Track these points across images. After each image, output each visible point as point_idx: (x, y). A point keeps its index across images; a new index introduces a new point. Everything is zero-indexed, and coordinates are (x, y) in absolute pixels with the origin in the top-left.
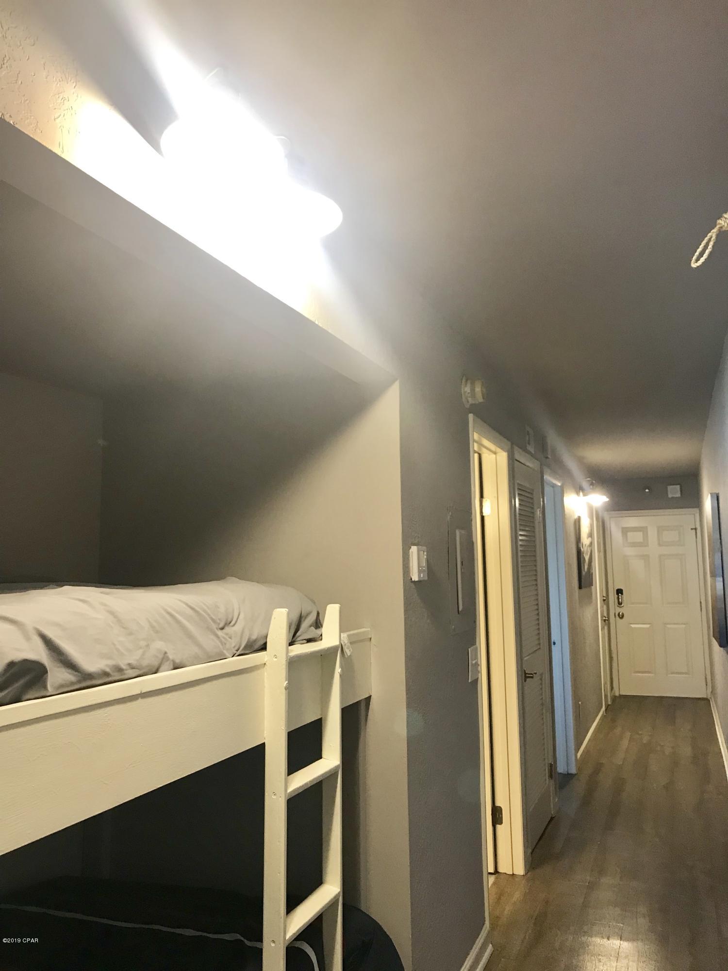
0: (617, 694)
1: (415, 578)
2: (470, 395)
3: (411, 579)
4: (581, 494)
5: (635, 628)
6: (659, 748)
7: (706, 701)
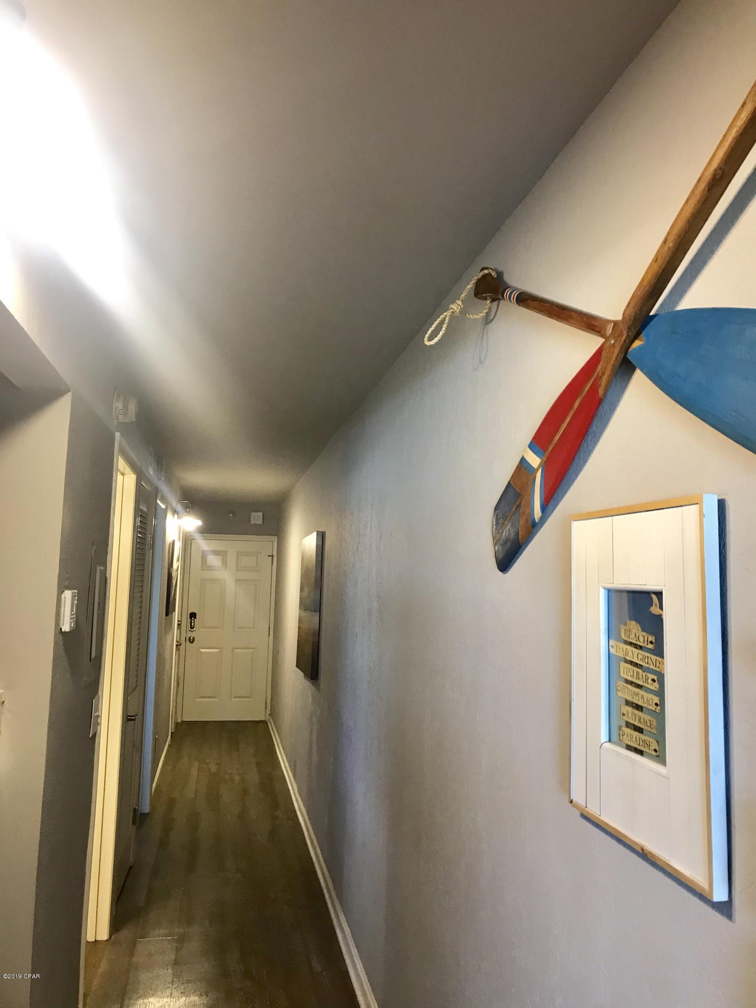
0: (179, 721)
1: (66, 628)
2: (122, 412)
3: (61, 629)
4: (176, 516)
5: (204, 653)
6: (227, 777)
7: (264, 723)
